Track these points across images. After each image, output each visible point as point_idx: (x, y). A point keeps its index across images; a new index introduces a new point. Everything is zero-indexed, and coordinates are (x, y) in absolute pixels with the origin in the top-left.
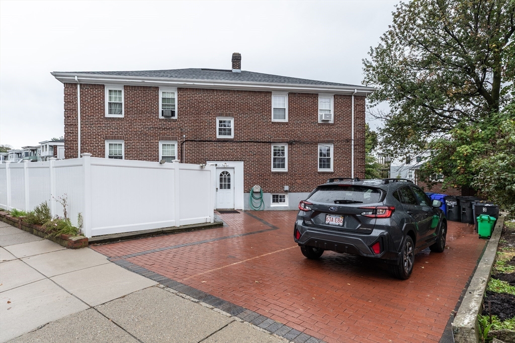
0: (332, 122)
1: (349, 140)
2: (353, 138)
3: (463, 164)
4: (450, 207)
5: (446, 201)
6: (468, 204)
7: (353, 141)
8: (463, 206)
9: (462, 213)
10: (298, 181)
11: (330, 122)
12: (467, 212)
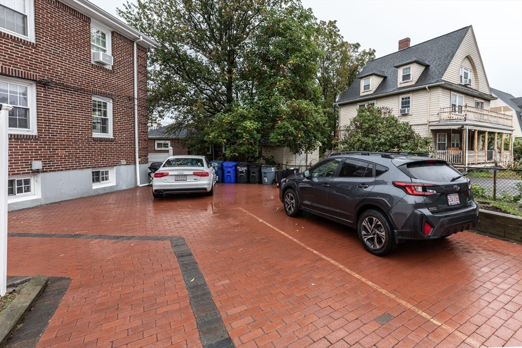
0: (109, 67)
1: (131, 99)
2: (136, 96)
3: (247, 136)
4: (242, 172)
5: (238, 167)
6: (258, 169)
7: (136, 101)
8: (252, 170)
9: (251, 176)
10: (59, 152)
11: (107, 67)
12: (256, 175)
